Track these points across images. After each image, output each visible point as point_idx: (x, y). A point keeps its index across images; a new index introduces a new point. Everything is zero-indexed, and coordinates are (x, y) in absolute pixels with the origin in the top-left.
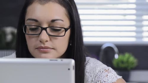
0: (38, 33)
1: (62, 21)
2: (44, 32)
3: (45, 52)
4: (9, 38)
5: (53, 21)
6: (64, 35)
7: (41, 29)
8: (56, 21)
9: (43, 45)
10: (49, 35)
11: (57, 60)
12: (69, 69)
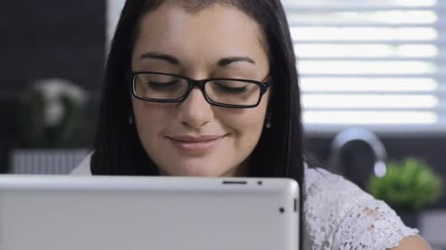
1: (251, 61)
2: (197, 93)
3: (200, 154)
4: (54, 113)
5: (225, 62)
7: (189, 84)
8: (232, 64)
9: (193, 134)
10: (213, 104)
11: (245, 183)
12: (282, 210)
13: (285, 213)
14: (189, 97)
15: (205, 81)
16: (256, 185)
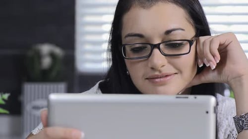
0: (146, 54)
1: (183, 30)
2: (156, 51)
3: (163, 84)
5: (168, 32)
6: (188, 52)
7: (151, 47)
8: (172, 32)
9: (157, 73)
10: (165, 55)
11: (187, 98)
12: (207, 112)
13: (209, 114)
14: (152, 54)
15: (159, 44)
16: (194, 99)
